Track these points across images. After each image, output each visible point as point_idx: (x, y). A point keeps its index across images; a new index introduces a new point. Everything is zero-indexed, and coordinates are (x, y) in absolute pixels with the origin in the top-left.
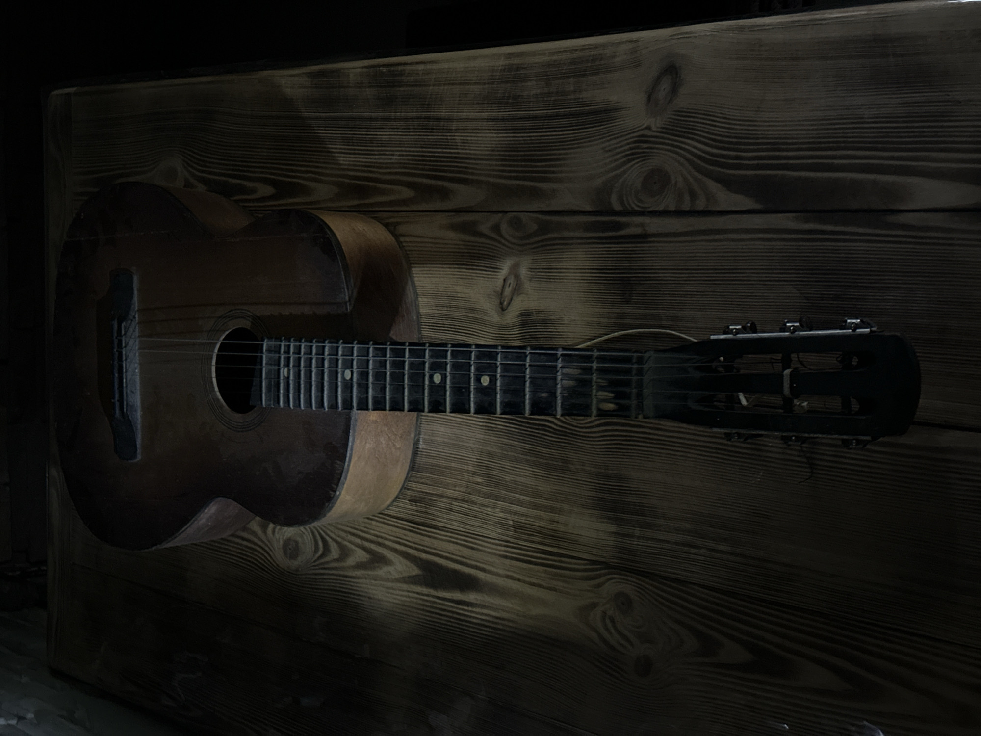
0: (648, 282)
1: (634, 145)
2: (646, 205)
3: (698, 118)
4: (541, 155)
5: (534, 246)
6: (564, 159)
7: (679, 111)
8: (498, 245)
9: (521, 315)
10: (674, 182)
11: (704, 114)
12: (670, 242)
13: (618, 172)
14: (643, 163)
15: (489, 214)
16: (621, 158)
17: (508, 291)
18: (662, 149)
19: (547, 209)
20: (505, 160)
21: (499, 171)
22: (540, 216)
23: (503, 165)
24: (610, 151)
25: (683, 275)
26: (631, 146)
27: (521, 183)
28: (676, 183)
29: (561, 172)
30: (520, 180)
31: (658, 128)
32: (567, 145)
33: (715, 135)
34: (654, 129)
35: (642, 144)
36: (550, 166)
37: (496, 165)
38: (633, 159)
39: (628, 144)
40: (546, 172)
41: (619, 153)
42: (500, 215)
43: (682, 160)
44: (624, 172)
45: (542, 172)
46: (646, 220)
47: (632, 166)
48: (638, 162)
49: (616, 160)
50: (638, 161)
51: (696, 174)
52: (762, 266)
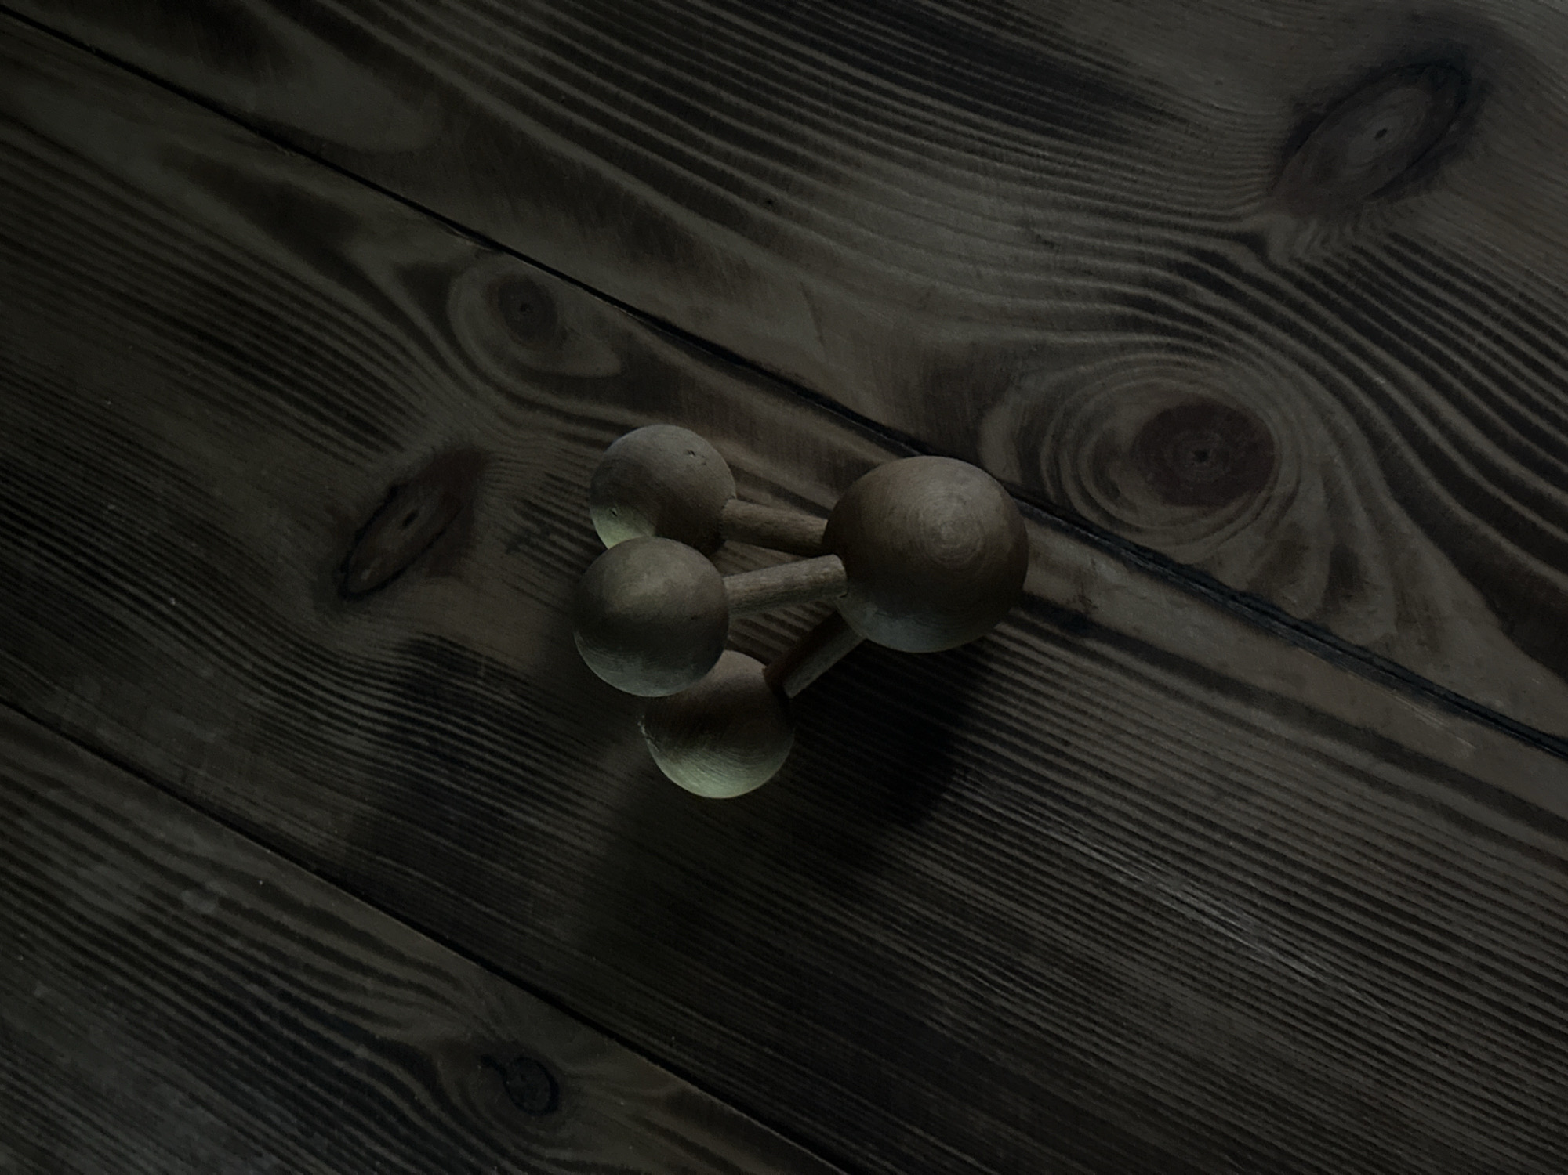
0: (1021, 789)
1: (1162, 274)
2: (1127, 516)
3: (1485, 310)
4: (738, 113)
5: (572, 428)
6: (835, 178)
7: (1404, 242)
8: (413, 347)
9: (420, 649)
10: (1281, 490)
11: (1515, 309)
12: (1178, 695)
13: (1054, 338)
14: (1177, 357)
15: (424, 218)
16: (1087, 296)
17: (392, 539)
18: (1282, 349)
19: (687, 324)
20: (571, 53)
21: (527, 79)
22: (647, 338)
23: (552, 68)
24: (1050, 245)
25: (1178, 835)
26: (1147, 270)
27: (609, 172)
28: (1290, 500)
29: (803, 219)
30: (609, 159)
31: (1299, 263)
32: (869, 132)
33: (1534, 406)
34: (1276, 254)
35: (1199, 289)
36: (760, 173)
37: (521, 52)
38: (1138, 325)
39: (1141, 259)
40: (737, 187)
41: (1088, 273)
42: (466, 244)
43: (1349, 426)
44: (1080, 354)
45: (721, 178)
46: (1108, 570)
47: (1123, 348)
48: (1158, 346)
49: (1059, 293)
50: (1155, 339)
51: (1393, 509)
52: (1532, 959)
